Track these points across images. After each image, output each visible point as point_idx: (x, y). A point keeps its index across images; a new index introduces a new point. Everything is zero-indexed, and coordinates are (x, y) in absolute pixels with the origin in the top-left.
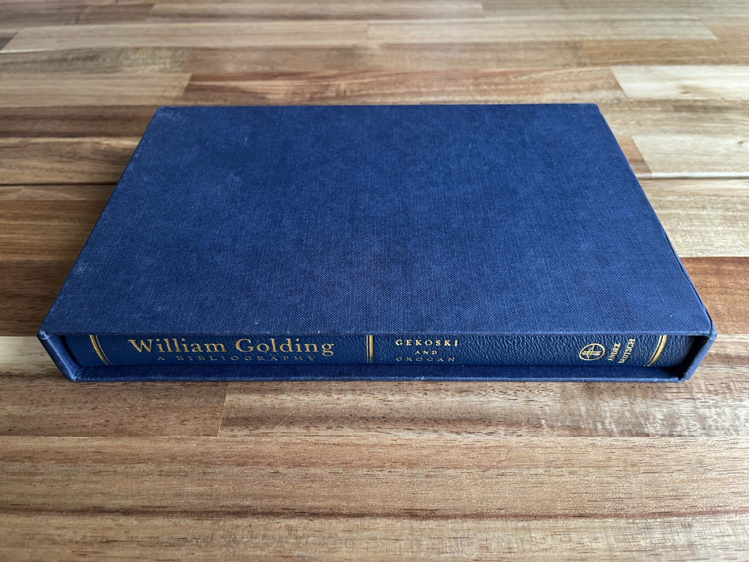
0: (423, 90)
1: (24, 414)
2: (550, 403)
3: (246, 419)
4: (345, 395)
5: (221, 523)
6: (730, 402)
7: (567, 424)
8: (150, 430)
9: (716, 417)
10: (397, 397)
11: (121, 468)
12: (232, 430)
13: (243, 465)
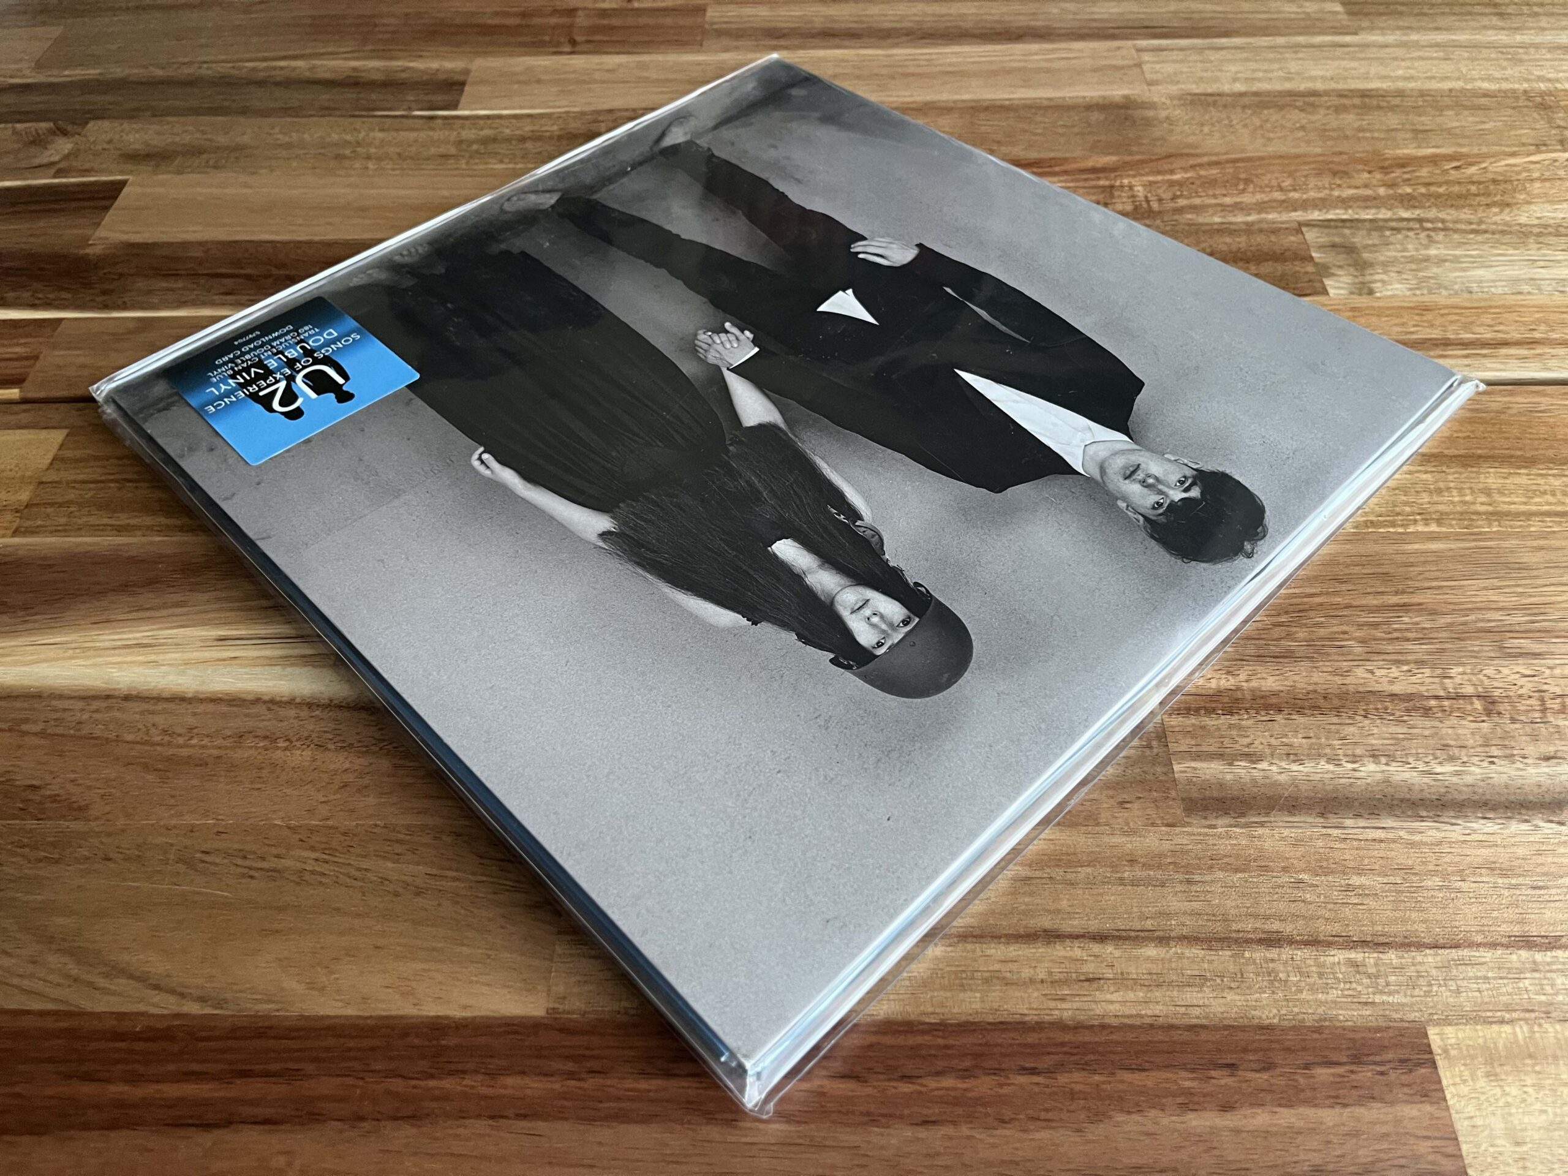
0: (1295, 195)
3: (1221, 801)
4: (1363, 765)
5: (1247, 954)
10: (1448, 768)
11: (1058, 873)
13: (1244, 871)
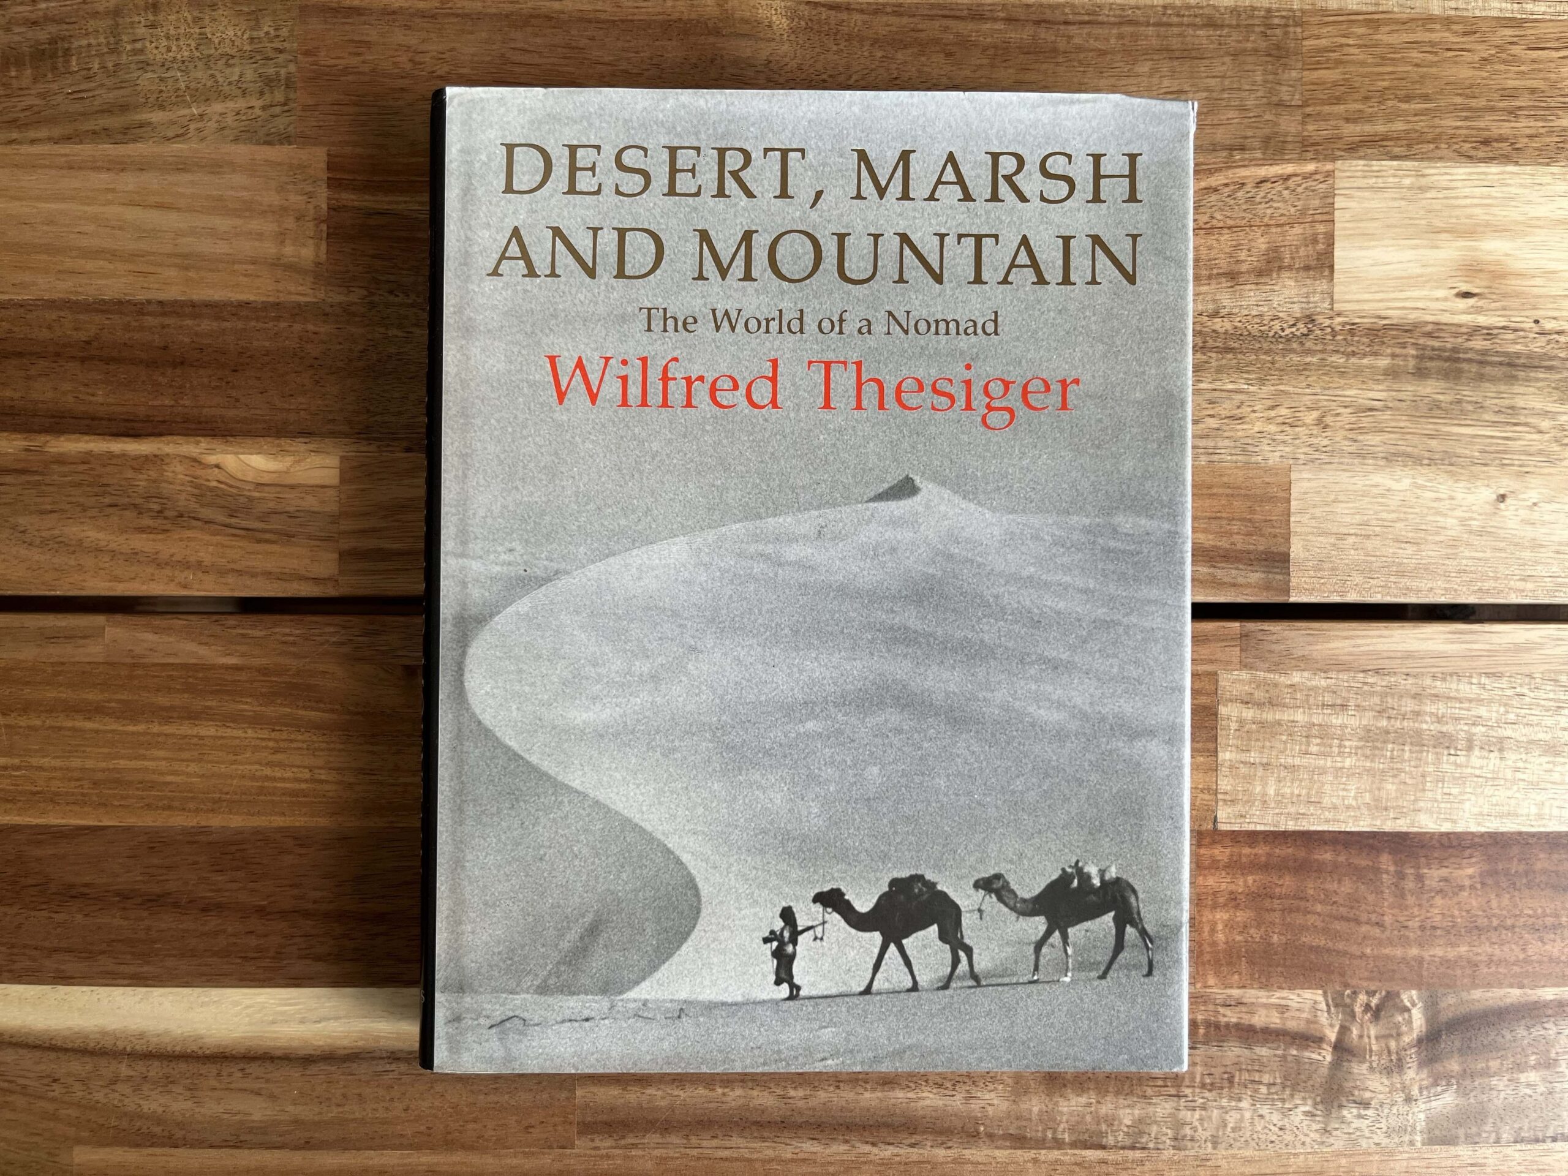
1: (316, 1118)
2: (995, 1102)
6: (1224, 1102)
7: (1011, 1132)
8: (487, 1140)
9: (1196, 1124)
12: (592, 1140)
